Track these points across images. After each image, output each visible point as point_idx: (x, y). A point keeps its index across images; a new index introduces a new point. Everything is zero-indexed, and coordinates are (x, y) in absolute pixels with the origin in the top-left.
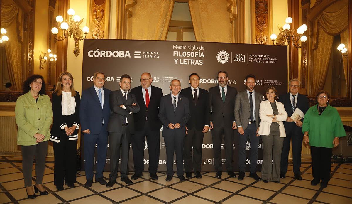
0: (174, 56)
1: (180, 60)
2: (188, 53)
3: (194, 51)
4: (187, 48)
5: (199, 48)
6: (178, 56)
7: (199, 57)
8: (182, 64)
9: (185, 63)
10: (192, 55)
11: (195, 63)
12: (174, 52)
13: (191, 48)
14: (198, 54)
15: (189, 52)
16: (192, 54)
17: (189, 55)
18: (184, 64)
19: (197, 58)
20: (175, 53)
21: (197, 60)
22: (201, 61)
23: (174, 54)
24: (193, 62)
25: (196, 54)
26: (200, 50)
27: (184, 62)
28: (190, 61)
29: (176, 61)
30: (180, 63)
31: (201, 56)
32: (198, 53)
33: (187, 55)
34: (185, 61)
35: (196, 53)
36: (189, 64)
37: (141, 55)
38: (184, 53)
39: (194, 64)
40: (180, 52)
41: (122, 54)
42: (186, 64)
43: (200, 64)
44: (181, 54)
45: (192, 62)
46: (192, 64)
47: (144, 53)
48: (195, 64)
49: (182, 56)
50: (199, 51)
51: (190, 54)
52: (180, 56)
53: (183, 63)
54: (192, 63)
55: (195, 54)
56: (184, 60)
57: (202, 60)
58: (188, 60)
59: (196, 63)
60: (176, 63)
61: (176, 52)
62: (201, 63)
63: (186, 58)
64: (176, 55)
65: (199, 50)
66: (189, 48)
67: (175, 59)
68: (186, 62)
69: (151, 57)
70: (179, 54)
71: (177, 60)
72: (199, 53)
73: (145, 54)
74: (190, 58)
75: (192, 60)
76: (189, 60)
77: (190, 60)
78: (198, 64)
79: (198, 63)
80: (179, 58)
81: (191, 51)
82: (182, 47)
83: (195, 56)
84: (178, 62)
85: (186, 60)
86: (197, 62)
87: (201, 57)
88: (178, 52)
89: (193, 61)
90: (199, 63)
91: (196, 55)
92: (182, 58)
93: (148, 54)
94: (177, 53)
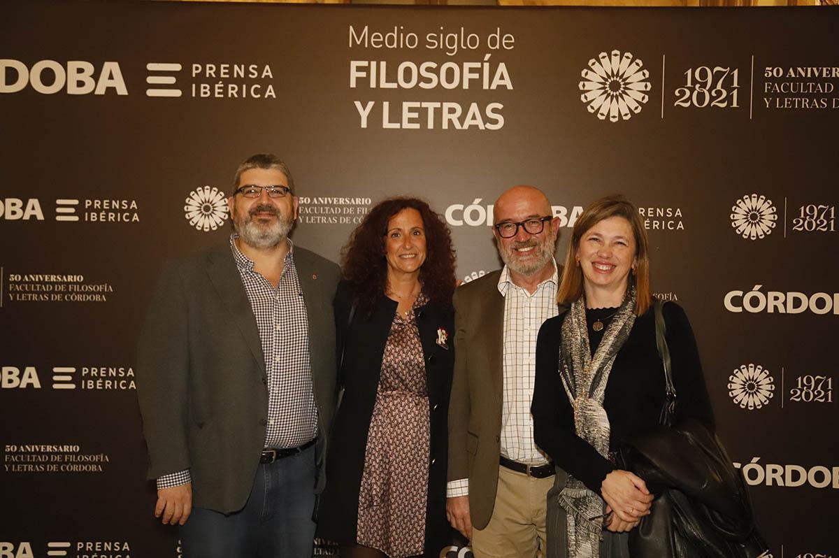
0: (353, 84)
1: (386, 105)
2: (428, 70)
3: (460, 59)
4: (423, 42)
5: (483, 42)
6: (373, 85)
7: (486, 86)
8: (397, 126)
9: (411, 121)
10: (450, 79)
11: (462, 119)
12: (354, 64)
13: (443, 41)
14: (480, 71)
15: (434, 65)
16: (450, 72)
17: (429, 81)
18: (406, 125)
19: (475, 94)
20: (359, 69)
21: (474, 108)
22: (495, 111)
23: (354, 75)
24: (451, 114)
25: (472, 70)
26: (490, 51)
27: (406, 115)
28: (438, 112)
29: (364, 114)
30: (386, 124)
31: (497, 82)
32: (478, 65)
33: (421, 78)
34: (411, 110)
35: (467, 66)
36: (431, 125)
37: (183, 80)
38: (408, 72)
39: (458, 126)
40: (383, 64)
41: (81, 77)
42: (417, 126)
43: (489, 126)
44: (392, 77)
45: (446, 116)
46: (445, 126)
47: (196, 69)
48: (466, 127)
49: (394, 86)
50: (488, 56)
51: (437, 71)
52: (384, 85)
53: (400, 121)
54: (450, 121)
55: (465, 74)
56: (406, 105)
57: (500, 106)
58: (424, 105)
59: (468, 122)
60: (364, 125)
61: (365, 64)
62: (495, 122)
63: (417, 94)
64: (363, 82)
65: (483, 49)
66: (434, 41)
67: (358, 104)
68: (415, 115)
69: (233, 91)
70: (378, 74)
71: (371, 104)
72: (486, 66)
73: (201, 78)
74: (439, 94)
75: (447, 106)
76: (431, 106)
77: (438, 105)
78: (482, 127)
79: (479, 122)
80: (379, 95)
81: (440, 56)
82: (397, 38)
83: (466, 86)
84: (375, 115)
85: (417, 105)
86: (474, 116)
87: (494, 87)
88: (374, 64)
89: (452, 111)
90: (486, 120)
91: (467, 76)
92: (397, 97)
93: (218, 78)
94: (367, 69)
